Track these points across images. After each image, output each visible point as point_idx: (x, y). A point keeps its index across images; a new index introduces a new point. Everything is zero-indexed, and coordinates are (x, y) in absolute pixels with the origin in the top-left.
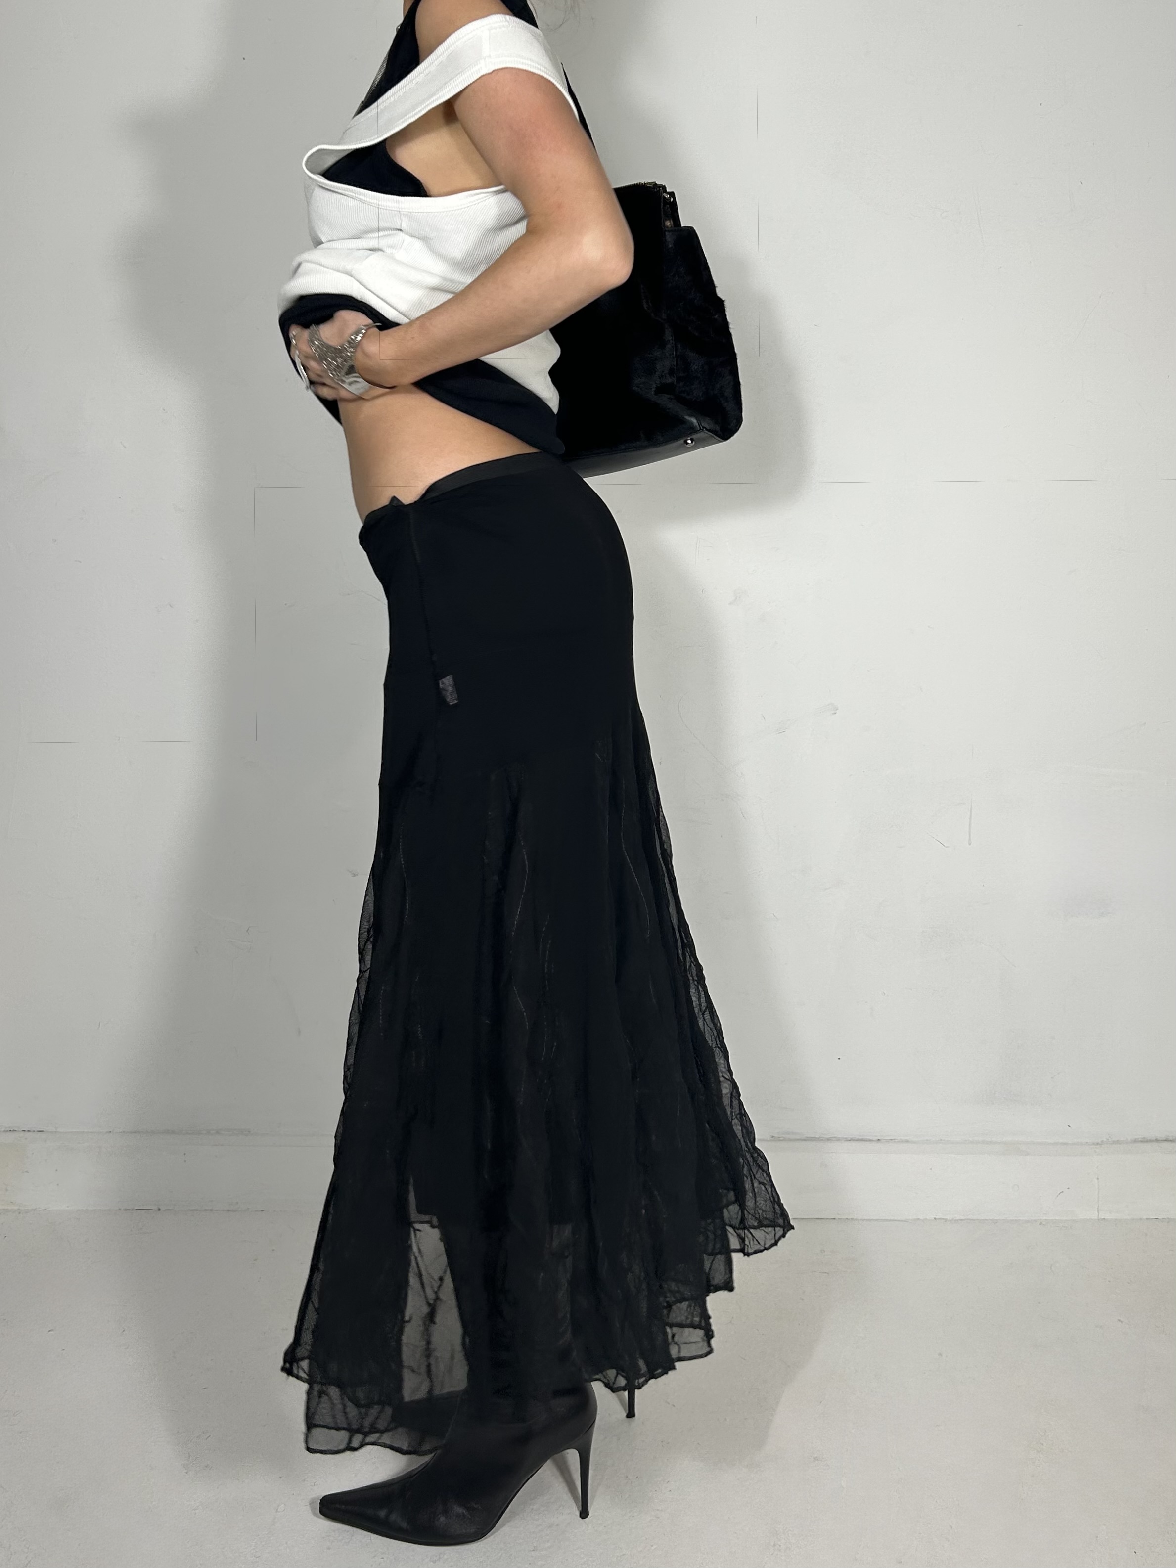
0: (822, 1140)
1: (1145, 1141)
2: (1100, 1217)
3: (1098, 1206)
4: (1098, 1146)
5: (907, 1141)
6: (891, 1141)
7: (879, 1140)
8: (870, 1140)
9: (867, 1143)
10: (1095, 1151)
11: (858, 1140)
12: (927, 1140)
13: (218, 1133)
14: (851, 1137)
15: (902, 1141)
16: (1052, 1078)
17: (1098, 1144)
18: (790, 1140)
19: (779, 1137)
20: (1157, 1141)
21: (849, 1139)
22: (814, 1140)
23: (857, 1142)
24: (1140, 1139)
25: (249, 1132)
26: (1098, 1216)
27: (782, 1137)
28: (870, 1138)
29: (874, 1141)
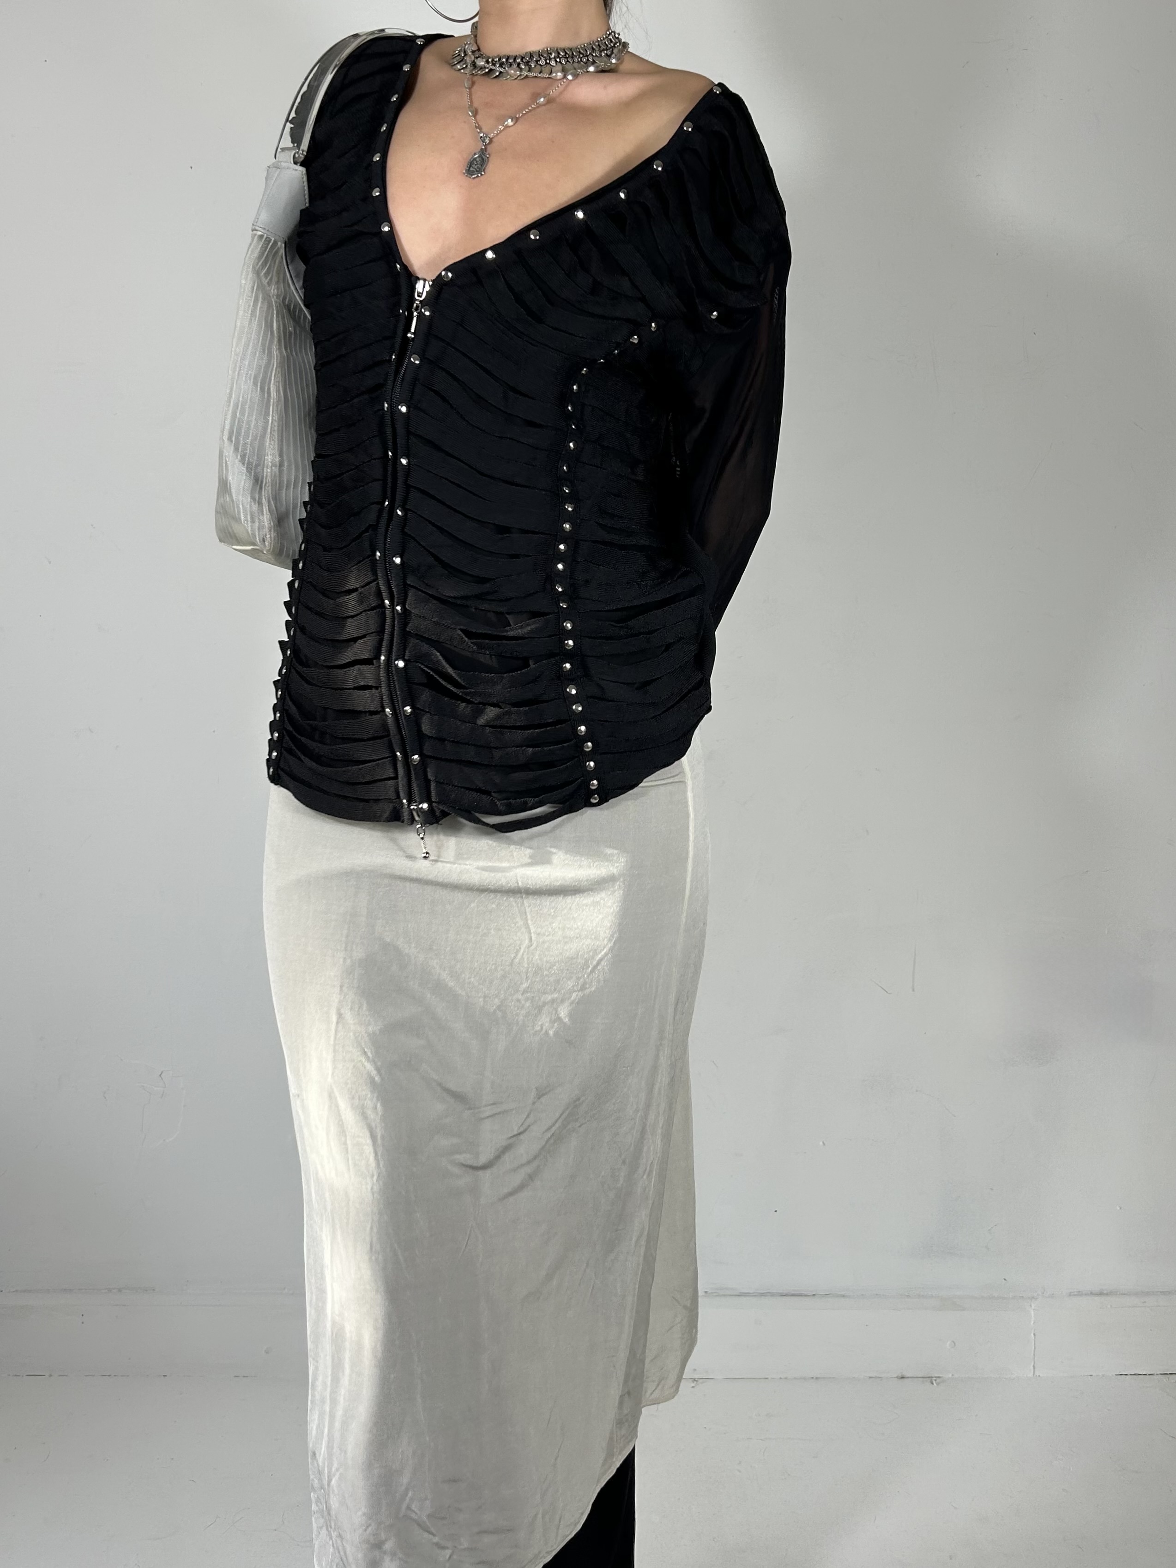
0: (755, 1296)
1: (1080, 1294)
2: (1035, 1374)
3: (1034, 1363)
4: (1033, 1300)
5: (844, 1296)
6: (826, 1296)
7: (814, 1295)
8: (806, 1296)
9: (803, 1298)
10: (1031, 1306)
11: (793, 1295)
12: (862, 1295)
13: (120, 1290)
14: (786, 1292)
15: (838, 1296)
16: (989, 1230)
18: (724, 1295)
19: (712, 1293)
20: (1092, 1293)
21: (784, 1294)
22: (748, 1296)
23: (792, 1297)
24: (1076, 1293)
25: (154, 1290)
26: (1034, 1374)
27: (717, 1293)
28: (806, 1293)
29: (809, 1296)
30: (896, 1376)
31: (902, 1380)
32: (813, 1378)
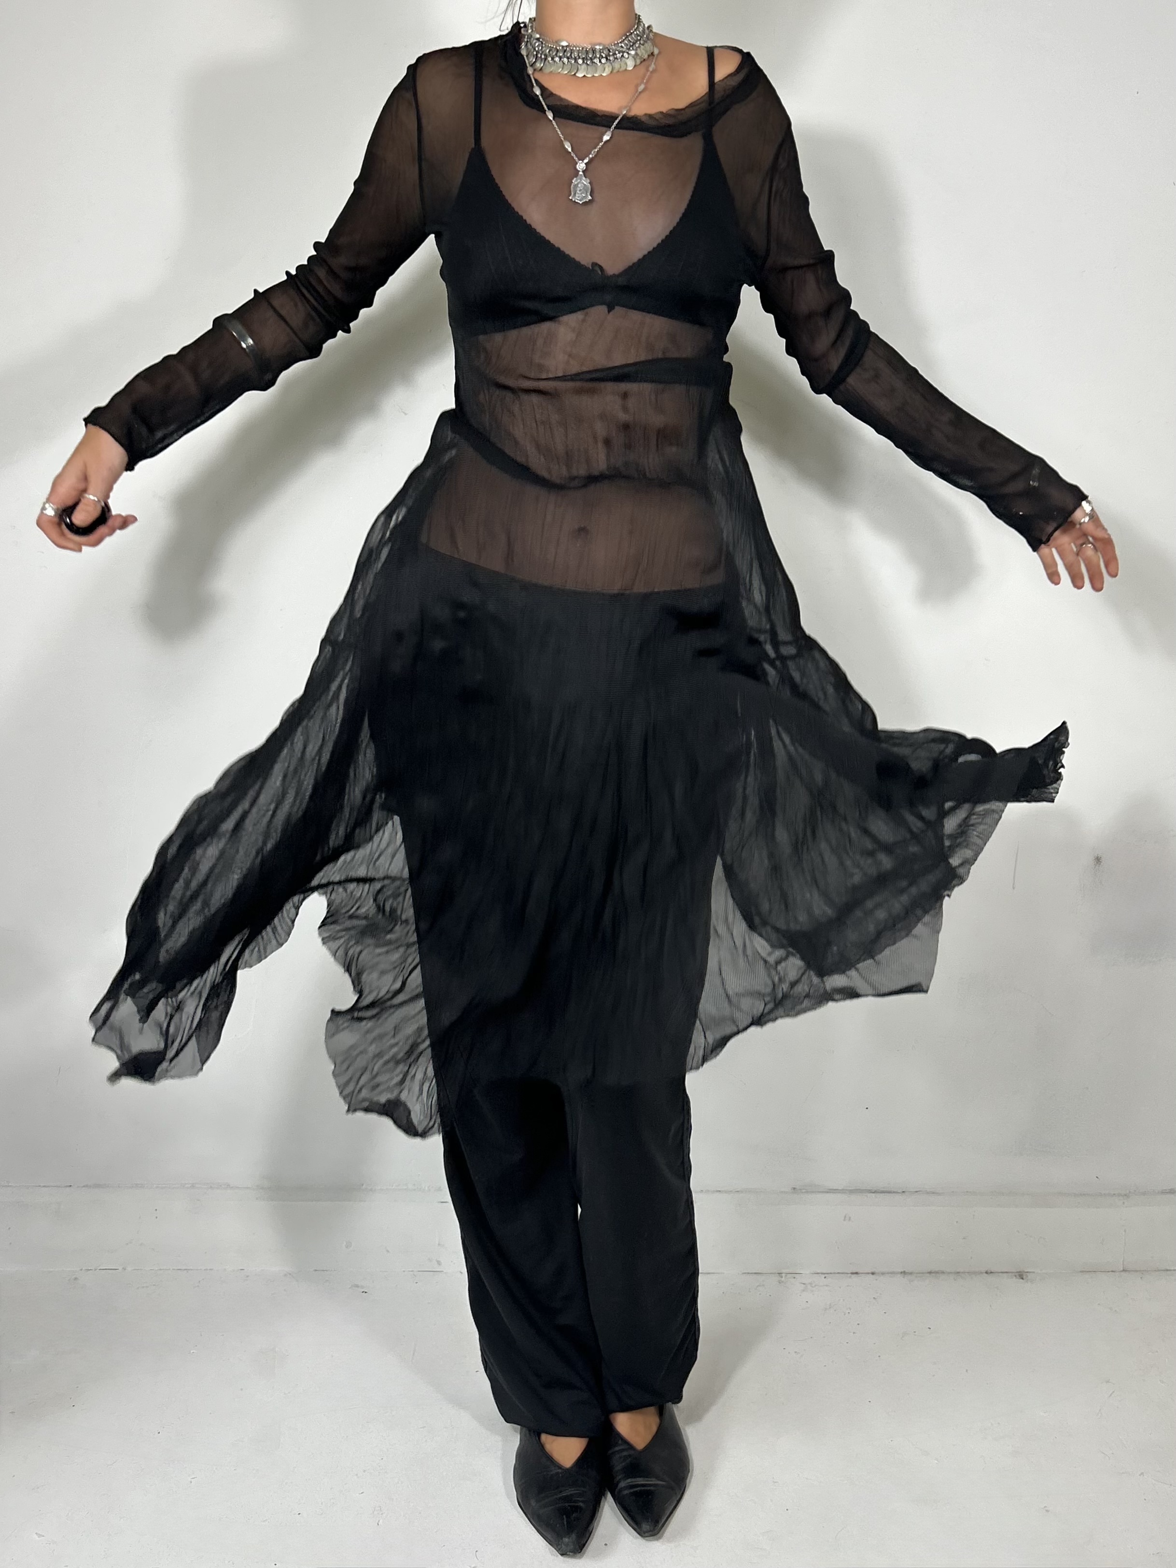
2: (1125, 1269)
3: (1124, 1259)
4: (1125, 1198)
5: (933, 1193)
6: (918, 1192)
7: (903, 1192)
8: (894, 1192)
9: (893, 1194)
10: (1122, 1203)
11: (883, 1192)
12: (953, 1192)
13: (193, 1186)
14: (875, 1189)
15: (928, 1193)
17: (1126, 1195)
18: (813, 1192)
19: (800, 1189)
21: (873, 1191)
22: (835, 1193)
23: (881, 1194)
24: (1168, 1191)
27: (806, 1190)
28: (895, 1191)
29: (899, 1193)
30: (985, 1271)
31: (991, 1274)
32: (901, 1273)
